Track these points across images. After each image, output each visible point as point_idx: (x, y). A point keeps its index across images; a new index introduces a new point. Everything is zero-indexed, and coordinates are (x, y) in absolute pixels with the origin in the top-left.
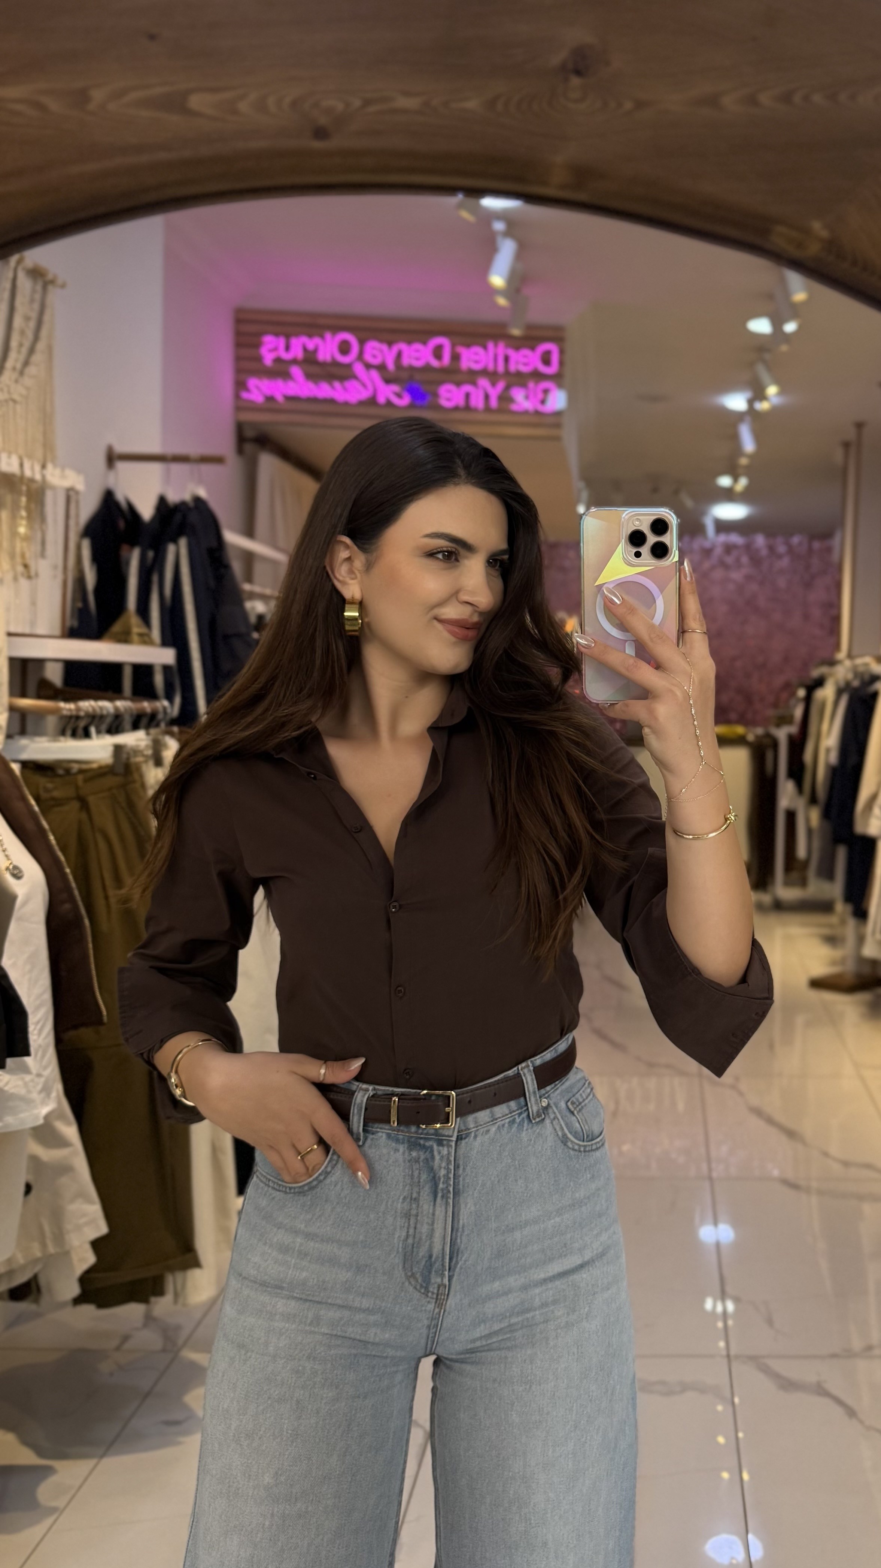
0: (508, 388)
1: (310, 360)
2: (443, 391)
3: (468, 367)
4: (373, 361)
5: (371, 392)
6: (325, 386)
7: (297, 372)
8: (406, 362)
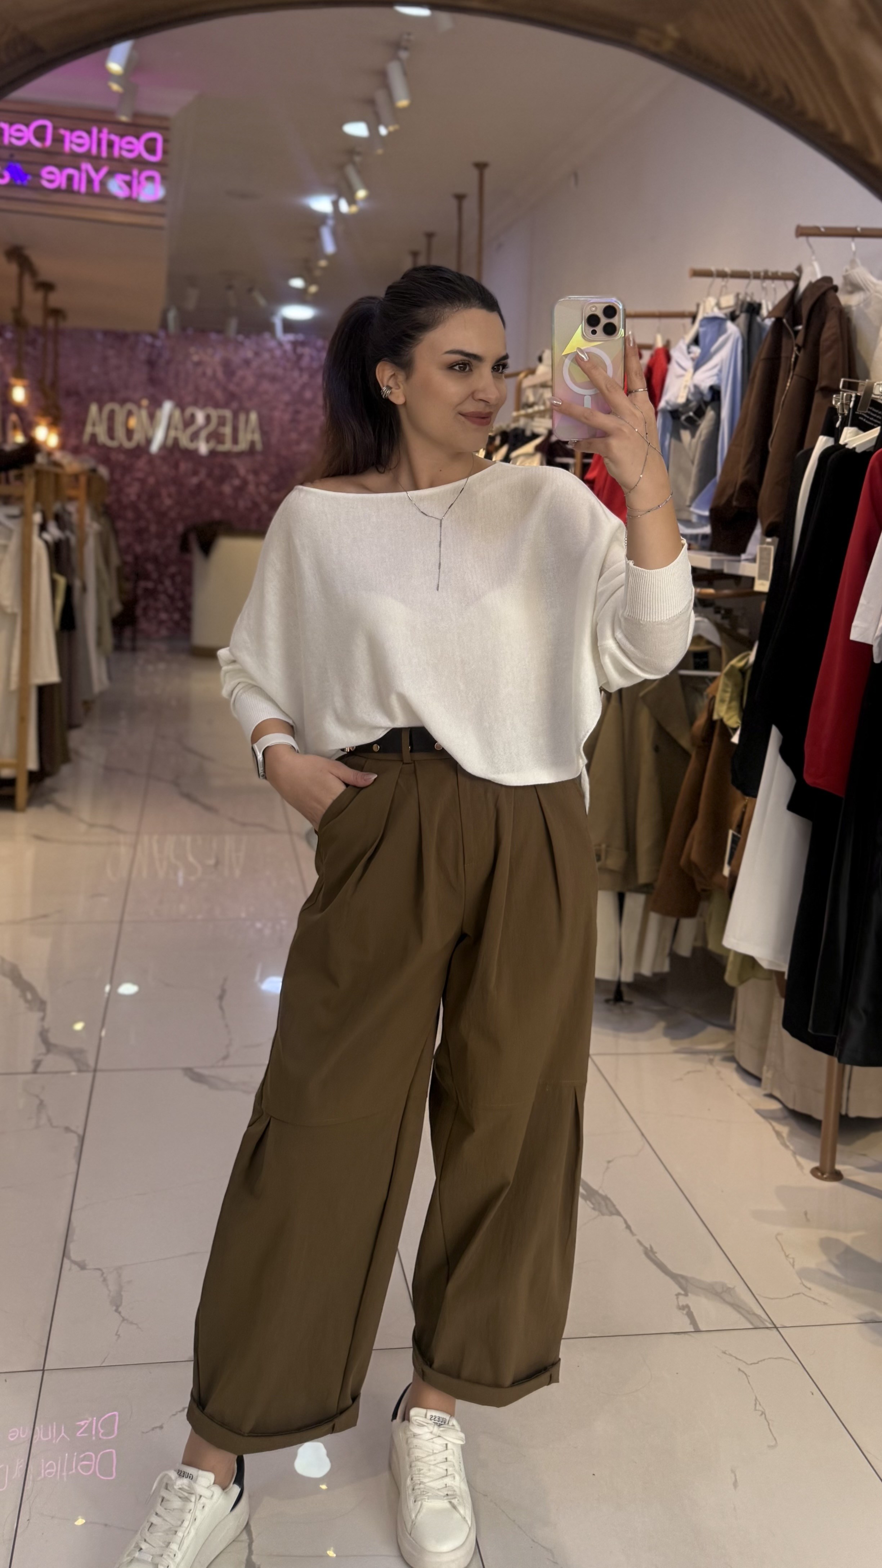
0: (110, 173)
2: (44, 172)
3: (71, 149)
8: (6, 141)
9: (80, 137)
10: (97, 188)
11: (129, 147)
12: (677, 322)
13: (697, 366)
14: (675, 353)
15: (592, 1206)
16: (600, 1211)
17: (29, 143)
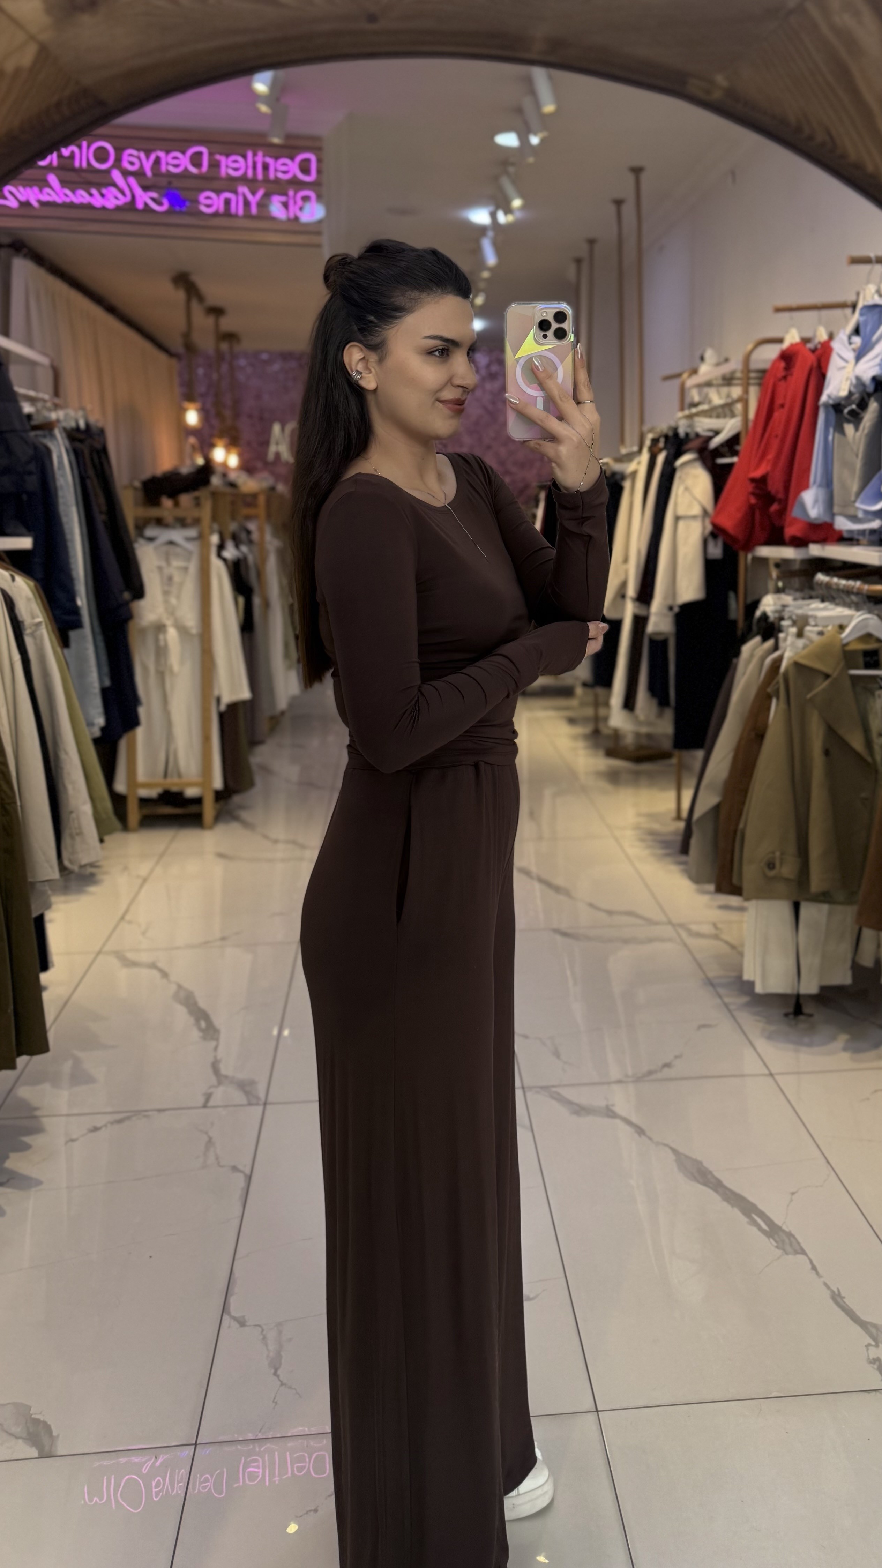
0: (267, 195)
1: (65, 167)
2: (202, 198)
3: (227, 174)
4: (130, 168)
5: (129, 198)
6: (82, 193)
7: (53, 179)
8: (163, 169)
9: (235, 161)
10: (254, 211)
11: (284, 168)
12: (838, 312)
13: (859, 356)
14: (836, 345)
15: (775, 1244)
16: (784, 1250)
17: (186, 169)
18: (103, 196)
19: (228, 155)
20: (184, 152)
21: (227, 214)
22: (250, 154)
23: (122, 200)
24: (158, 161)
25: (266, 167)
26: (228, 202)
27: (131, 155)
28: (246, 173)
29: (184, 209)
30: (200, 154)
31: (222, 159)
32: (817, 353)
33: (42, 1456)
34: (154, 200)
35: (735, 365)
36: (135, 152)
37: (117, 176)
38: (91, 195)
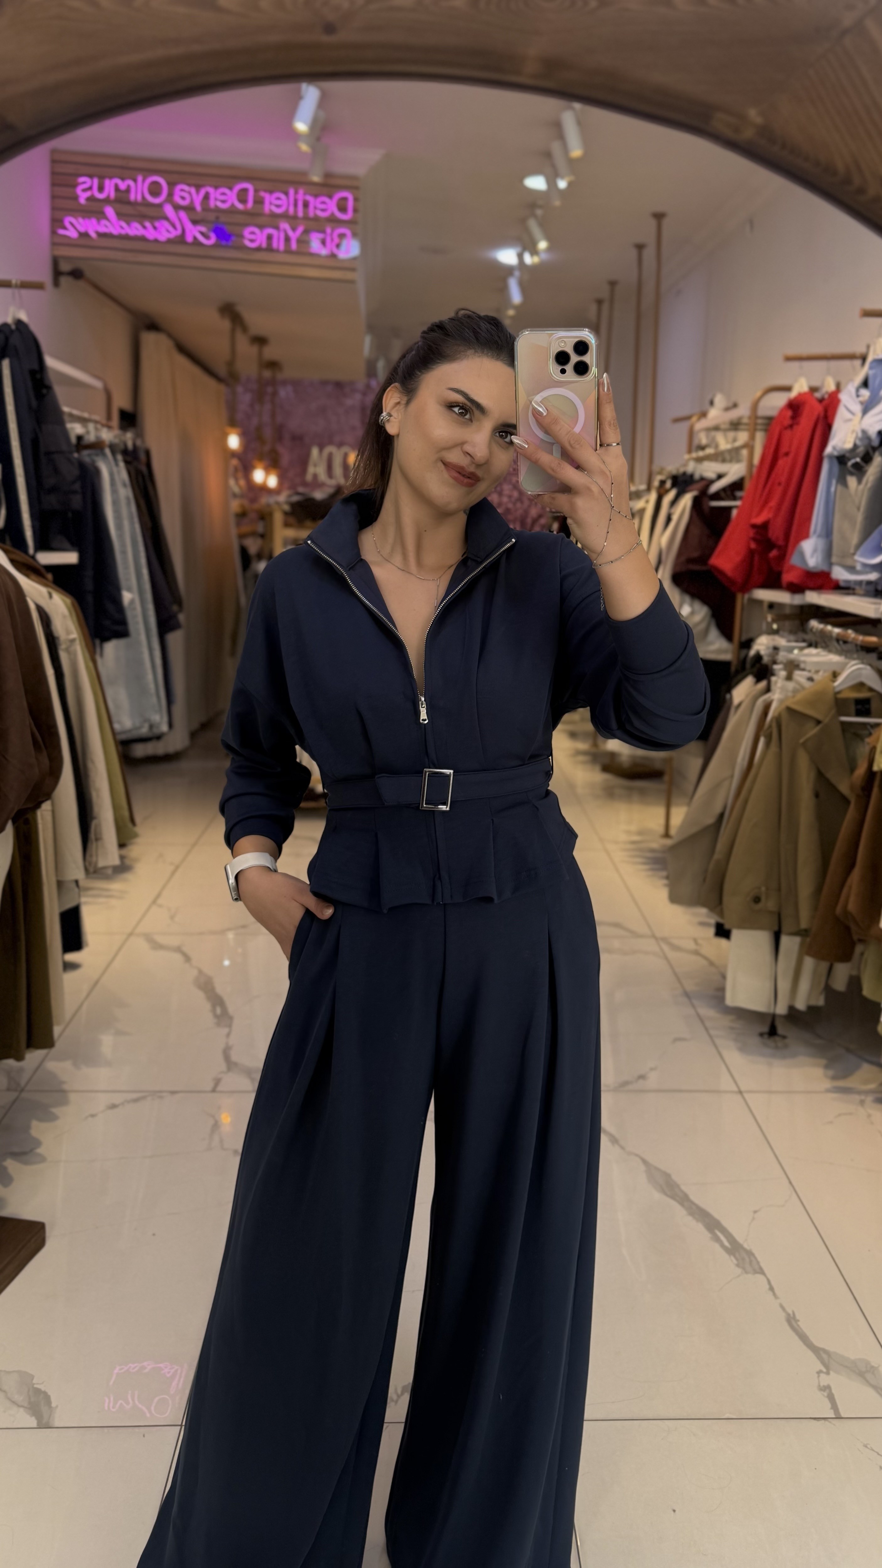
0: (306, 232)
1: (122, 199)
2: (247, 232)
3: (271, 210)
4: (182, 203)
5: (179, 232)
6: (137, 225)
7: (110, 211)
8: (212, 204)
9: (278, 199)
10: (294, 246)
11: (323, 206)
12: (846, 364)
13: (867, 408)
14: (844, 397)
15: (735, 1261)
16: (744, 1269)
17: (233, 205)
18: (155, 228)
19: (271, 192)
20: (231, 189)
21: (270, 249)
22: (292, 192)
23: (174, 234)
24: (207, 197)
25: (306, 205)
26: (270, 238)
27: (182, 190)
28: (287, 211)
29: (230, 243)
30: (245, 190)
31: (267, 196)
32: (825, 403)
33: (39, 1427)
34: (202, 234)
35: (743, 411)
36: (186, 188)
37: (169, 210)
38: (145, 227)
